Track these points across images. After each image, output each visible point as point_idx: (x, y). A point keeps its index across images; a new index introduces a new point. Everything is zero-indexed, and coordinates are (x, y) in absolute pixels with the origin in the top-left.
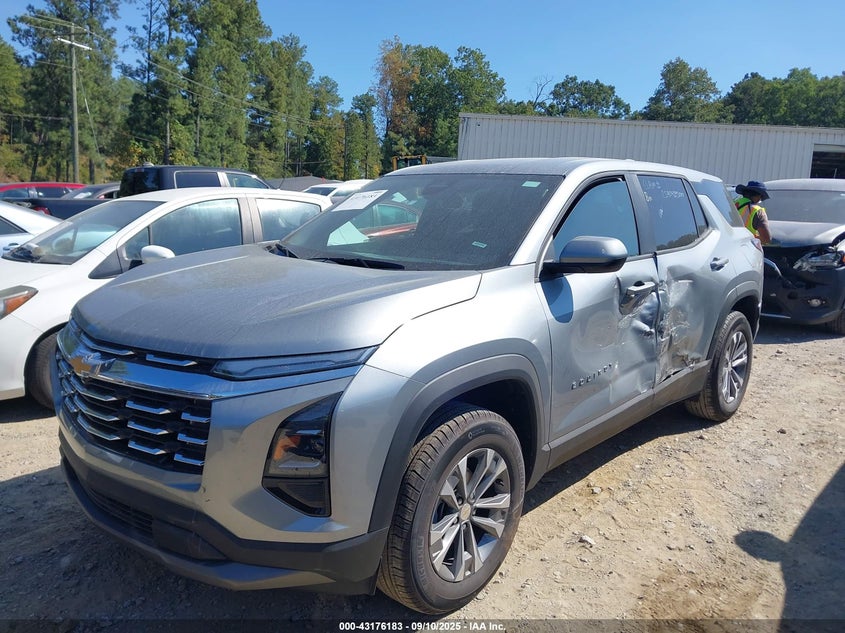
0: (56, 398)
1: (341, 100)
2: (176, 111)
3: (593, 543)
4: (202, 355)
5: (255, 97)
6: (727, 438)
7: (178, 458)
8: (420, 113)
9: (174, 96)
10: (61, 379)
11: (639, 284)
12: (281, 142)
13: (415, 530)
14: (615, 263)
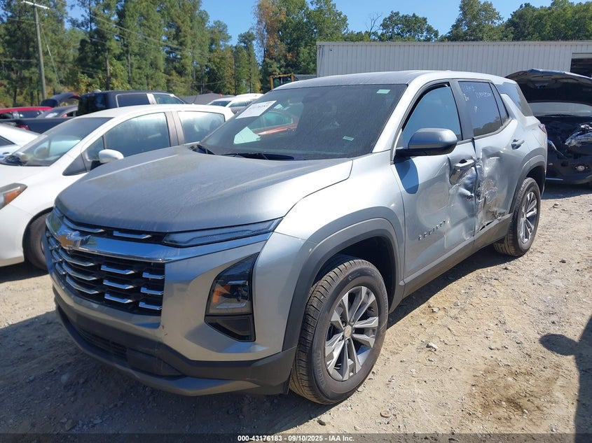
0: (49, 264)
1: (230, 37)
2: (112, 50)
3: (437, 348)
4: (155, 231)
5: (168, 38)
6: (524, 268)
7: (142, 305)
8: (287, 44)
9: (110, 40)
10: (51, 251)
11: (463, 161)
12: (189, 69)
13: (315, 347)
14: (448, 147)
